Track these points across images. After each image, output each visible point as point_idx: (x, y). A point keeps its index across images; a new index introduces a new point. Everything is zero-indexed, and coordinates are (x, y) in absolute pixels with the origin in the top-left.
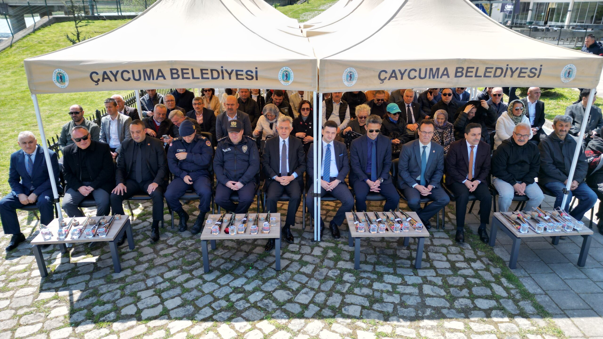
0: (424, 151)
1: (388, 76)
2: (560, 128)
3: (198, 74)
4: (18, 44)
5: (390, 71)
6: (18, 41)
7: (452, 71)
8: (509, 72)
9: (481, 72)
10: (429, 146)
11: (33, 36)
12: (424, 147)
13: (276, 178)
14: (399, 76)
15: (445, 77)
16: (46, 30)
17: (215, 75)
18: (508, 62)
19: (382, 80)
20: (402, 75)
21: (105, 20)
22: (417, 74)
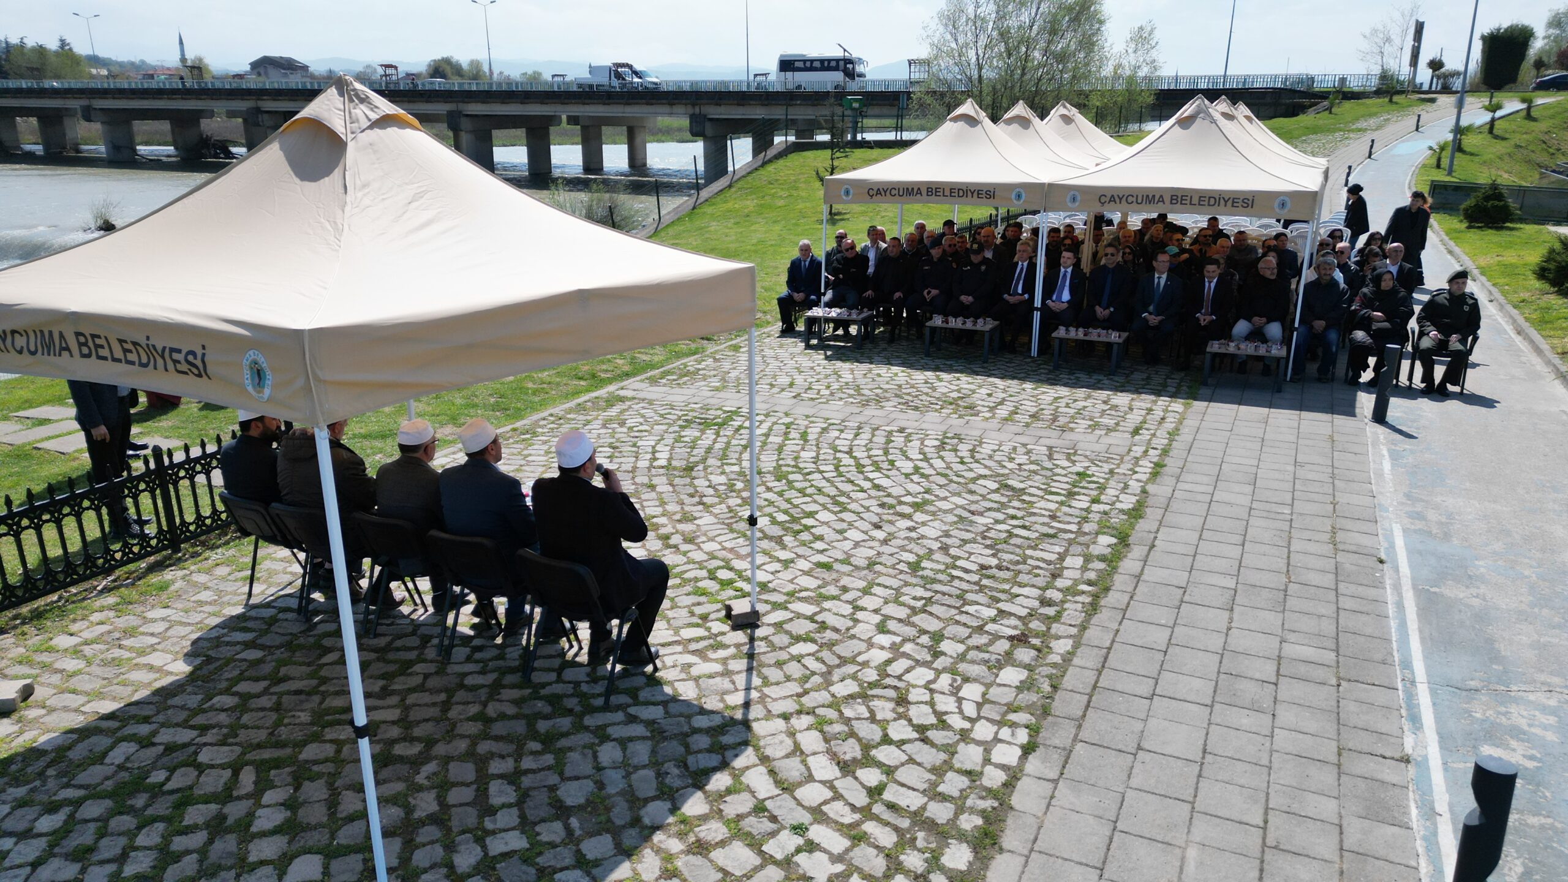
0: (1159, 283)
1: (1108, 199)
2: (1323, 272)
3: (947, 193)
4: (740, 184)
5: (1109, 196)
6: (739, 179)
7: (1167, 199)
8: (1222, 201)
9: (1195, 200)
10: (1164, 276)
11: (762, 172)
12: (1159, 278)
13: (1006, 296)
14: (1118, 200)
15: (1160, 204)
16: (781, 162)
17: (961, 193)
18: (1221, 193)
19: (1103, 204)
20: (1121, 199)
21: (872, 148)
22: (1134, 199)
